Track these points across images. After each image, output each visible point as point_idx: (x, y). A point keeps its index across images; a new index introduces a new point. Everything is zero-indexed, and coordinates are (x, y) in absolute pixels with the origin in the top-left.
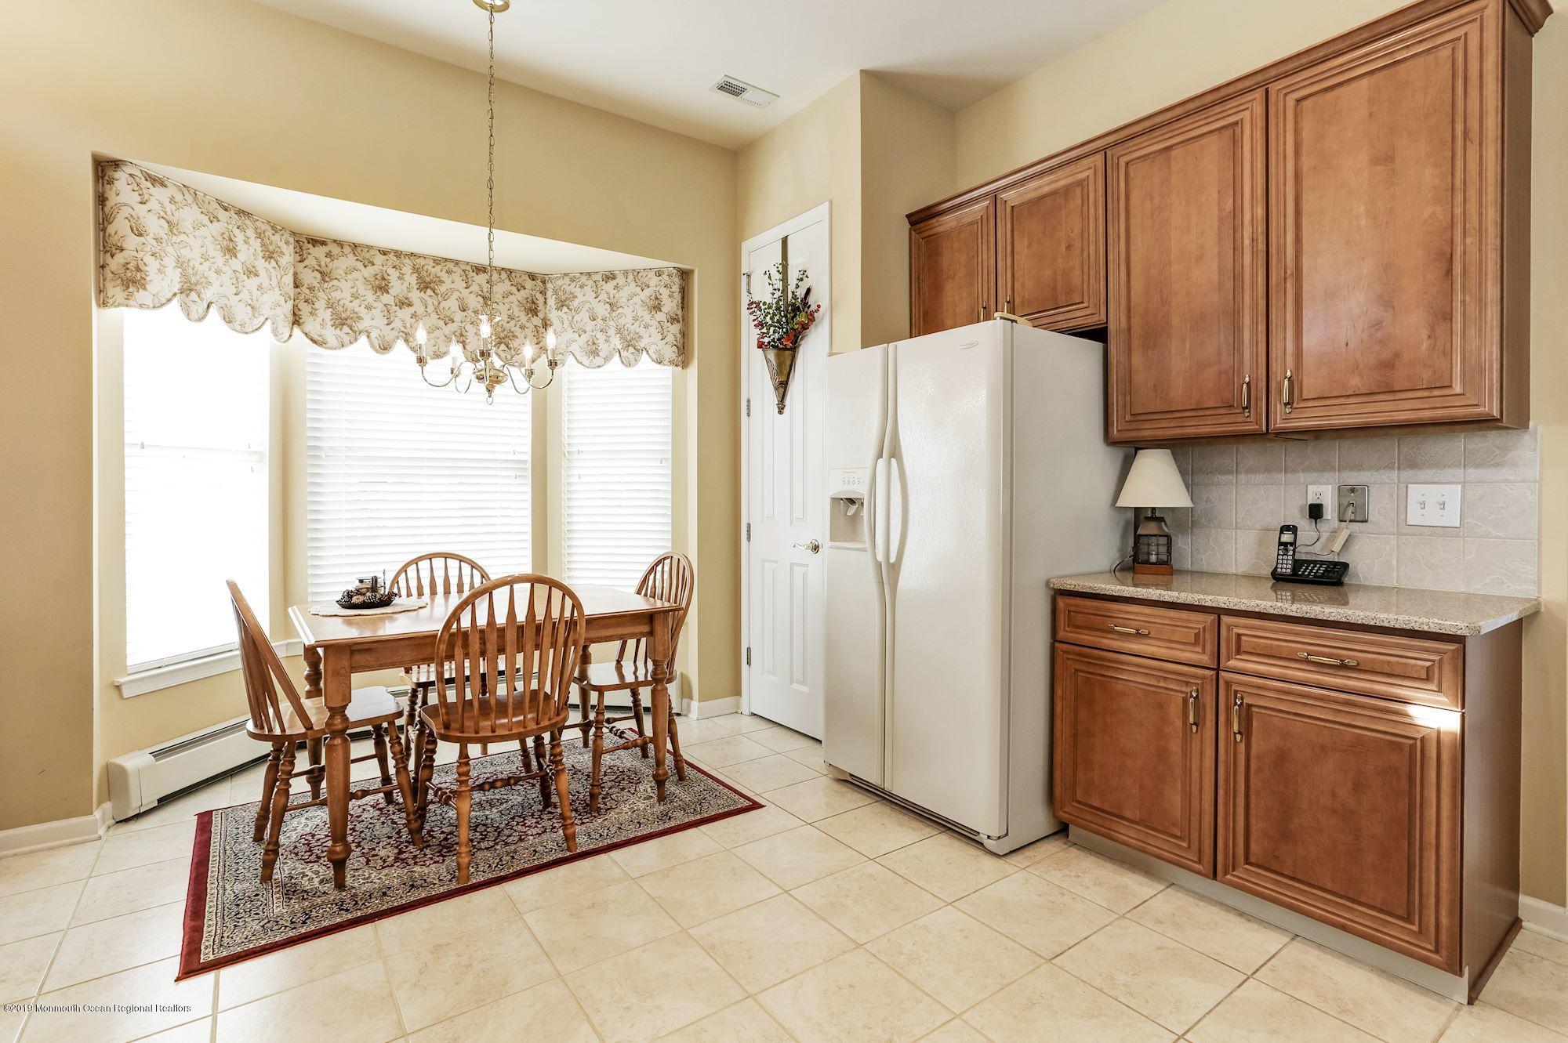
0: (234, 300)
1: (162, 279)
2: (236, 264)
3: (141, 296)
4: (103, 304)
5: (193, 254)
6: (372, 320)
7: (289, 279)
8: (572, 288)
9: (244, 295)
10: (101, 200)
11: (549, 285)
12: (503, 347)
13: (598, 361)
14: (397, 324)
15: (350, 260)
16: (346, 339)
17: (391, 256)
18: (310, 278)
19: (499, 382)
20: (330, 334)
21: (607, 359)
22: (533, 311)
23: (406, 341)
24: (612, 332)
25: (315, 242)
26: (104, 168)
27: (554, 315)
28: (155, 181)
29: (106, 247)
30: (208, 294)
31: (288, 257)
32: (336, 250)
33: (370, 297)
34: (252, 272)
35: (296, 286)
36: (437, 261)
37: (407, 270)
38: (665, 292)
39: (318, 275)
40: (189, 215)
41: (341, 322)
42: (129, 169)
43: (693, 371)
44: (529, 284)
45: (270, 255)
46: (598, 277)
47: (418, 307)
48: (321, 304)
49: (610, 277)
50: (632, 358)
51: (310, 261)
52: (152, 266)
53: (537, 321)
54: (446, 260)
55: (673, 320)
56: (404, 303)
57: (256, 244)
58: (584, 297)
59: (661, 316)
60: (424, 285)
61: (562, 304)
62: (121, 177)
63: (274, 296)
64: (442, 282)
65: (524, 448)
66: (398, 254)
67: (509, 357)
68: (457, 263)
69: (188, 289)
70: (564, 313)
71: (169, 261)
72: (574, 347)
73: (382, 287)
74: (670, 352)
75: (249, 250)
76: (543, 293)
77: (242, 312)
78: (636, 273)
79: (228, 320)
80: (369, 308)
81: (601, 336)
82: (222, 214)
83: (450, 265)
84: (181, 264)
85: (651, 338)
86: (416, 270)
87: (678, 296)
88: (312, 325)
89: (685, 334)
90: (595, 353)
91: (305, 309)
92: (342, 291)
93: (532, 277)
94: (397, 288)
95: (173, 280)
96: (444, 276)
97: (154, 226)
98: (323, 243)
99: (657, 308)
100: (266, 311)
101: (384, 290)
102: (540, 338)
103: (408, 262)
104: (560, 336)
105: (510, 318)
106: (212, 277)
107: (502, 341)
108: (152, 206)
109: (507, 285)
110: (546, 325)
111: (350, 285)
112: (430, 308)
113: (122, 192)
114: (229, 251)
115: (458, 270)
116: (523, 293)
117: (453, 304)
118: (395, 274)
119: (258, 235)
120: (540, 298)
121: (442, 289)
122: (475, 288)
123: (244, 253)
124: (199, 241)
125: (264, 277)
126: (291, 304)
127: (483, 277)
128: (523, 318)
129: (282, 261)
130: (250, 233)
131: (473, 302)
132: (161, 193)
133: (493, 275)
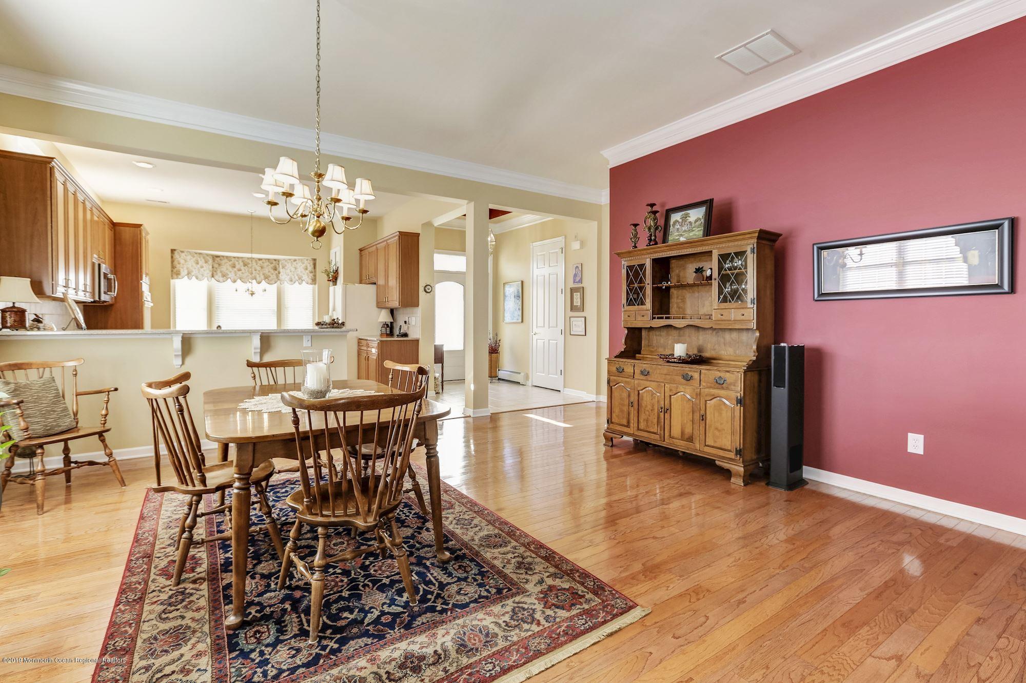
0: (198, 273)
1: (184, 272)
2: (199, 266)
3: (180, 277)
4: (172, 279)
5: (190, 265)
6: (231, 275)
7: (211, 267)
8: (286, 263)
9: (200, 272)
10: (172, 257)
11: (280, 262)
13: (292, 283)
14: (238, 275)
15: (226, 260)
16: (225, 280)
18: (216, 266)
19: (254, 294)
20: (221, 279)
21: (295, 283)
22: (275, 269)
23: (240, 279)
24: (296, 275)
25: (218, 257)
26: (173, 251)
27: (281, 270)
28: (182, 252)
29: (173, 267)
30: (193, 274)
31: (211, 261)
32: (222, 258)
33: (231, 269)
34: (202, 267)
35: (213, 268)
37: (240, 262)
38: (309, 265)
39: (218, 265)
40: (189, 257)
41: (224, 276)
42: (177, 250)
43: (317, 285)
44: (274, 262)
45: (206, 262)
46: (292, 262)
47: (243, 271)
48: (218, 272)
49: (295, 260)
50: (301, 282)
51: (216, 262)
52: (182, 270)
53: (277, 272)
54: (250, 259)
55: (312, 272)
56: (240, 270)
57: (203, 260)
58: (289, 265)
59: (307, 271)
60: (245, 265)
61: (283, 267)
62: (176, 253)
63: (208, 271)
64: (250, 264)
65: (274, 307)
67: (268, 282)
69: (189, 274)
70: (284, 270)
71: (185, 268)
72: (286, 279)
73: (234, 266)
74: (310, 281)
75: (202, 262)
76: (278, 264)
77: (200, 276)
78: (302, 260)
79: (197, 278)
80: (231, 272)
81: (293, 276)
82: (195, 255)
84: (187, 268)
85: (305, 277)
86: (243, 261)
87: (312, 266)
88: (216, 277)
89: (315, 276)
90: (291, 280)
91: (215, 273)
92: (224, 268)
93: (275, 260)
94: (238, 266)
95: (186, 272)
96: (250, 262)
97: (182, 261)
99: (307, 269)
100: (205, 275)
101: (234, 267)
102: (277, 277)
103: (241, 260)
104: (283, 276)
105: (269, 272)
106: (194, 270)
107: (266, 278)
108: (182, 257)
109: (268, 263)
110: (279, 273)
111: (226, 267)
112: (246, 270)
113: (176, 255)
114: (197, 263)
115: (254, 260)
116: (272, 265)
117: (252, 269)
118: (237, 263)
119: (203, 258)
120: (278, 266)
121: (250, 266)
122: (258, 264)
123: (200, 263)
124: (191, 262)
125: (204, 268)
126: (212, 273)
127: (261, 261)
128: (272, 271)
129: (209, 263)
130: (201, 258)
131: (258, 268)
132: (182, 254)
133: (264, 261)
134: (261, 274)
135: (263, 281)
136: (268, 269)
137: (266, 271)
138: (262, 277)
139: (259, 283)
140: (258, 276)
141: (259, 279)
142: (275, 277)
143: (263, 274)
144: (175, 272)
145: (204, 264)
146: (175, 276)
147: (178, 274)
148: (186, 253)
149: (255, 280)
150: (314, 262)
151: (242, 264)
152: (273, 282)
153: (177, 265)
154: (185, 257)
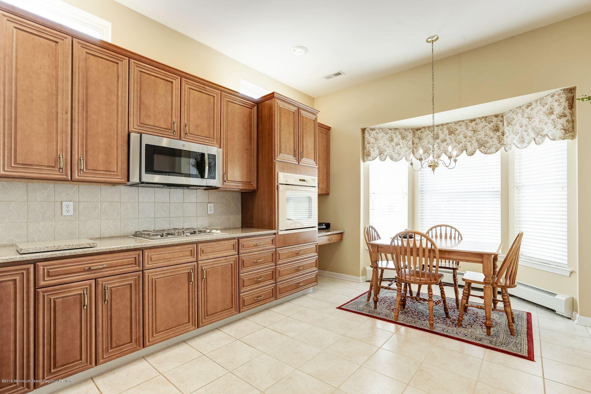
0: (393, 153)
1: (374, 152)
2: (393, 144)
3: (370, 158)
4: (364, 161)
5: (381, 144)
6: (434, 149)
7: (411, 143)
8: (514, 116)
9: (396, 151)
10: (363, 138)
11: (505, 117)
12: (483, 147)
13: (525, 145)
14: (442, 148)
15: (428, 132)
16: (427, 157)
17: (440, 127)
18: (416, 140)
19: (436, 167)
20: (422, 156)
21: (529, 143)
22: (496, 129)
23: (445, 153)
24: (530, 130)
25: (418, 129)
26: (363, 130)
27: (506, 129)
28: (373, 130)
29: (364, 148)
30: (386, 153)
31: (410, 136)
32: (423, 130)
33: (433, 142)
34: (398, 144)
35: (413, 144)
36: (456, 123)
37: (445, 129)
38: (556, 104)
39: (418, 139)
40: (382, 134)
41: (425, 151)
42: (367, 129)
43: (576, 140)
44: (495, 119)
46: (524, 107)
47: (449, 141)
48: (419, 148)
49: (529, 105)
50: (540, 140)
51: (417, 136)
52: (372, 150)
53: (499, 134)
54: (459, 121)
55: (563, 116)
56: (444, 141)
57: (399, 136)
59: (554, 117)
60: (451, 133)
61: (509, 124)
62: (366, 131)
63: (406, 148)
64: (457, 130)
65: (497, 186)
66: (442, 125)
67: (486, 151)
68: (463, 121)
69: (380, 154)
70: (510, 128)
71: (376, 148)
72: (515, 141)
74: (559, 133)
75: (397, 138)
76: (502, 121)
77: (395, 156)
78: (542, 99)
79: (392, 159)
80: (433, 145)
81: (525, 134)
82: (390, 132)
83: (461, 123)
84: (378, 148)
85: (549, 129)
86: (448, 128)
87: (566, 104)
88: (417, 154)
89: (573, 121)
90: (523, 141)
91: (415, 150)
92: (425, 142)
93: (496, 116)
94: (441, 136)
95: (377, 152)
96: (458, 127)
97: (372, 140)
98: (420, 129)
99: (552, 113)
100: (403, 154)
101: (437, 138)
102: (500, 140)
103: (445, 126)
104: (509, 138)
105: (486, 135)
106: (387, 149)
107: (482, 145)
108: (372, 136)
109: (484, 123)
110: (503, 134)
111: (427, 137)
112: (453, 140)
113: (367, 135)
114: (392, 140)
115: (464, 124)
116: (492, 124)
117: (461, 136)
118: (440, 132)
119: (400, 133)
120: (500, 124)
121: (457, 132)
122: (470, 128)
123: (396, 140)
124: (383, 141)
125: (402, 145)
126: (411, 150)
127: (474, 123)
128: (492, 134)
129: (408, 138)
130: (398, 134)
131: (470, 133)
132: (374, 132)
133: (478, 121)
134: (474, 141)
135: (478, 151)
136: (485, 131)
137: (481, 135)
138: (476, 145)
139: (472, 154)
140: (469, 144)
141: (470, 149)
142: (496, 142)
143: (477, 141)
144: (366, 155)
145: (401, 141)
146: (366, 158)
147: (369, 155)
148: (378, 131)
149: (465, 152)
150: (570, 95)
151: (446, 132)
152: (493, 149)
153: (367, 146)
154: (376, 135)
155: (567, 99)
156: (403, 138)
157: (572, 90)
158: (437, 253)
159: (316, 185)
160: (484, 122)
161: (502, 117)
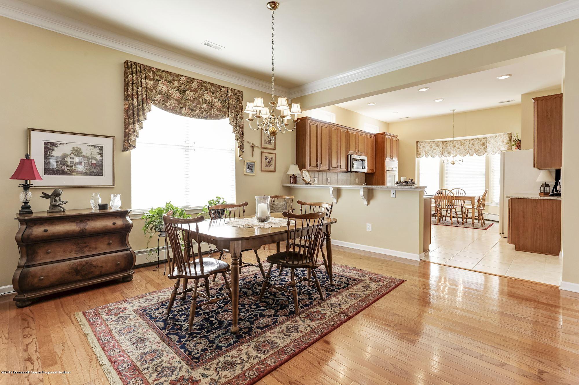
1: (423, 153)
2: (432, 149)
3: (421, 156)
4: (417, 158)
5: (426, 149)
6: (453, 152)
8: (491, 139)
9: (434, 153)
10: (417, 146)
13: (494, 153)
14: (457, 152)
15: (450, 143)
16: (450, 155)
18: (444, 147)
19: (454, 163)
20: (447, 155)
21: (496, 153)
22: (483, 145)
23: (459, 154)
24: (496, 147)
25: (445, 142)
26: (417, 142)
27: (487, 145)
28: (422, 142)
29: (417, 151)
30: (428, 154)
31: (441, 145)
32: (448, 142)
33: (453, 148)
34: (435, 149)
35: (442, 149)
36: (464, 140)
37: (459, 143)
38: (505, 138)
40: (427, 144)
41: (449, 153)
44: (483, 140)
46: (494, 138)
47: (461, 148)
48: (446, 151)
49: (496, 137)
51: (444, 145)
52: (421, 152)
53: (484, 147)
54: (466, 140)
55: (507, 143)
56: (458, 148)
57: (436, 145)
58: (492, 141)
59: (504, 143)
60: (462, 145)
61: (489, 143)
62: (419, 143)
63: (439, 152)
65: (484, 170)
66: (457, 141)
67: (478, 154)
68: (468, 139)
69: (426, 154)
70: (489, 145)
71: (424, 151)
72: (491, 151)
75: (434, 146)
77: (433, 155)
78: (500, 135)
79: (432, 156)
80: (453, 150)
82: (431, 143)
86: (461, 142)
87: (508, 139)
88: (444, 154)
90: (494, 152)
91: (444, 152)
92: (449, 149)
94: (457, 146)
95: (424, 153)
96: (465, 142)
97: (422, 147)
99: (503, 142)
100: (437, 154)
101: (455, 147)
102: (485, 150)
103: (459, 141)
104: (489, 149)
105: (478, 147)
106: (429, 151)
107: (477, 151)
108: (422, 145)
110: (486, 147)
111: (450, 147)
112: (463, 148)
113: (419, 145)
114: (432, 147)
115: (468, 141)
116: (481, 142)
117: (467, 147)
118: (457, 144)
119: (436, 144)
120: (485, 142)
121: (465, 145)
122: (471, 143)
123: (434, 147)
124: (427, 147)
125: (437, 150)
126: (441, 152)
127: (473, 141)
128: (481, 147)
129: (440, 146)
130: (435, 144)
131: (471, 146)
132: (423, 143)
133: (475, 140)
134: (473, 149)
135: (475, 154)
136: (478, 145)
137: (476, 147)
138: (474, 151)
139: (472, 155)
140: (470, 151)
141: (471, 153)
142: (483, 150)
143: (475, 149)
144: (418, 154)
145: (436, 148)
146: (418, 156)
147: (420, 155)
148: (425, 143)
149: (468, 154)
150: (510, 135)
151: (460, 144)
152: (482, 154)
153: (419, 150)
154: (424, 145)
155: (509, 137)
156: (438, 146)
157: (511, 134)
158: (454, 197)
159: (397, 170)
160: (478, 141)
161: (486, 139)
